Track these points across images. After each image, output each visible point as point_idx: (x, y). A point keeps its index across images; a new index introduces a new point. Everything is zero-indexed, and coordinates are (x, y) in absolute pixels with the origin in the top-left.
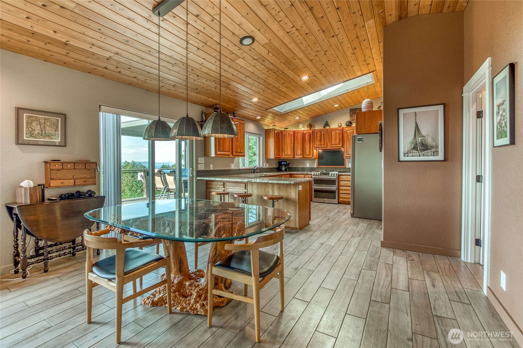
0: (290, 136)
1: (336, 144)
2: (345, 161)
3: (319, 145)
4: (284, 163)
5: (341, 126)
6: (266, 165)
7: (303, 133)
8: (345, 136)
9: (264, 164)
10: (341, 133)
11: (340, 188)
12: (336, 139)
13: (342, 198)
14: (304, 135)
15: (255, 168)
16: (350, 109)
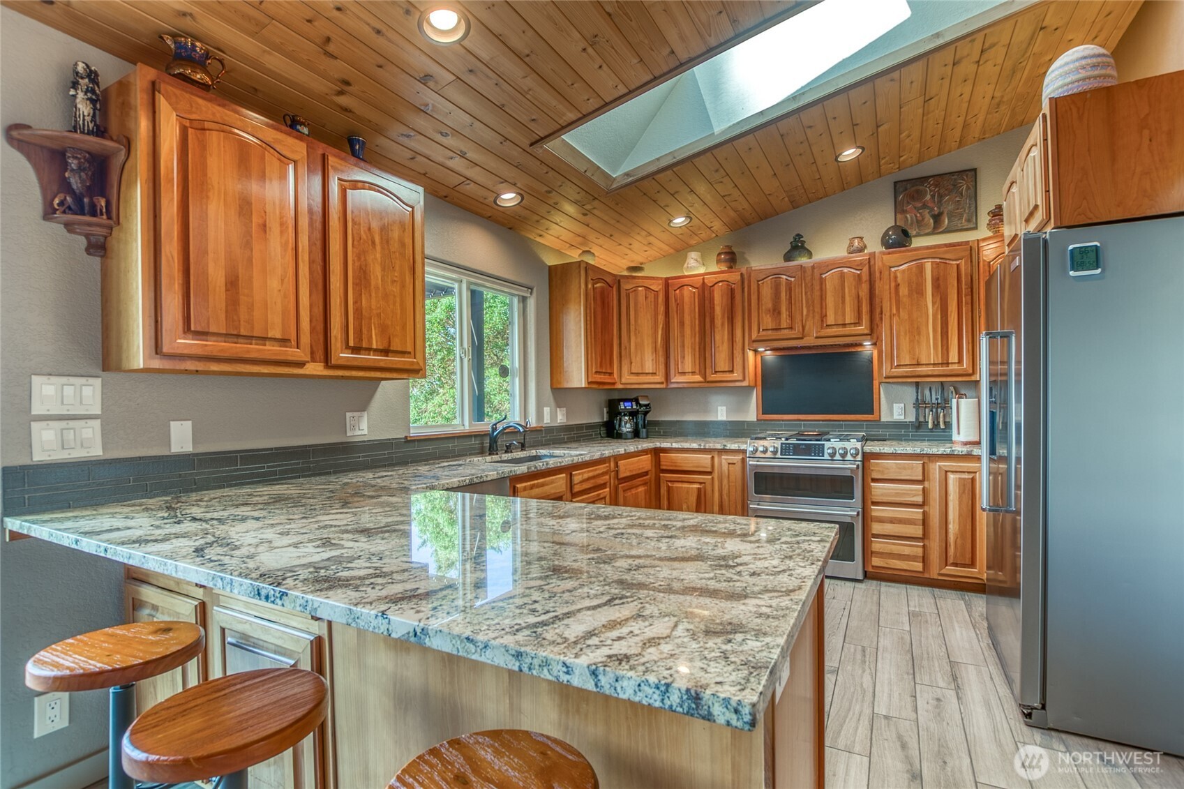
0: (651, 296)
1: (844, 325)
2: (875, 396)
3: (770, 332)
4: (628, 406)
5: (861, 250)
6: (553, 416)
7: (704, 283)
8: (883, 288)
9: (547, 410)
10: (865, 277)
11: (874, 514)
12: (843, 302)
13: (881, 555)
14: (705, 291)
15: (494, 429)
16: (896, 183)
